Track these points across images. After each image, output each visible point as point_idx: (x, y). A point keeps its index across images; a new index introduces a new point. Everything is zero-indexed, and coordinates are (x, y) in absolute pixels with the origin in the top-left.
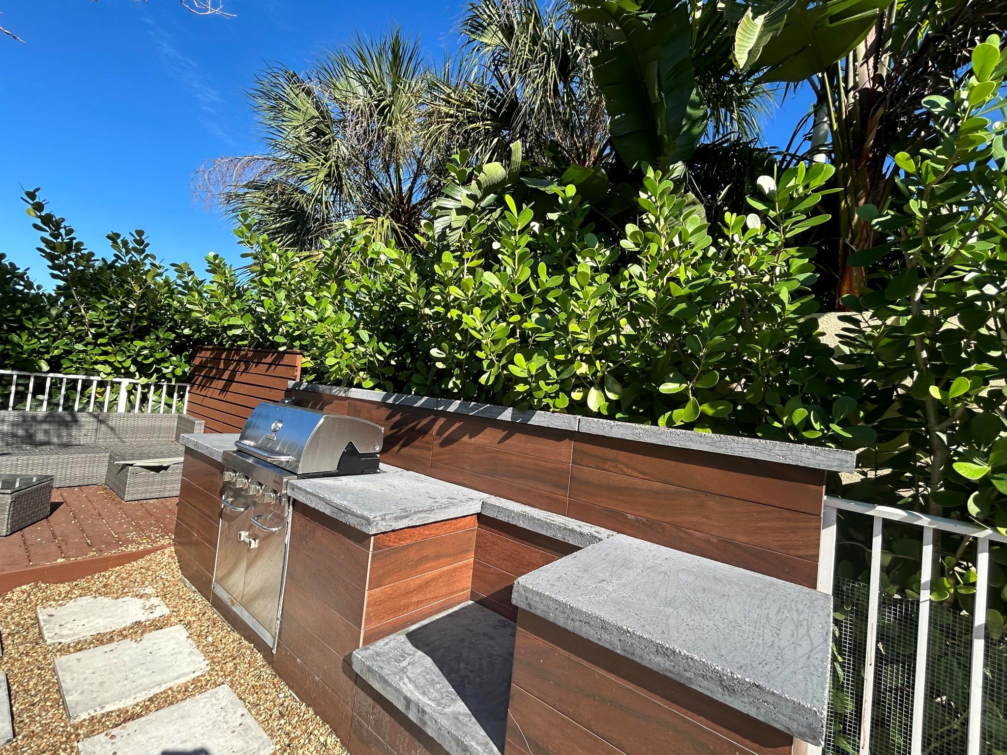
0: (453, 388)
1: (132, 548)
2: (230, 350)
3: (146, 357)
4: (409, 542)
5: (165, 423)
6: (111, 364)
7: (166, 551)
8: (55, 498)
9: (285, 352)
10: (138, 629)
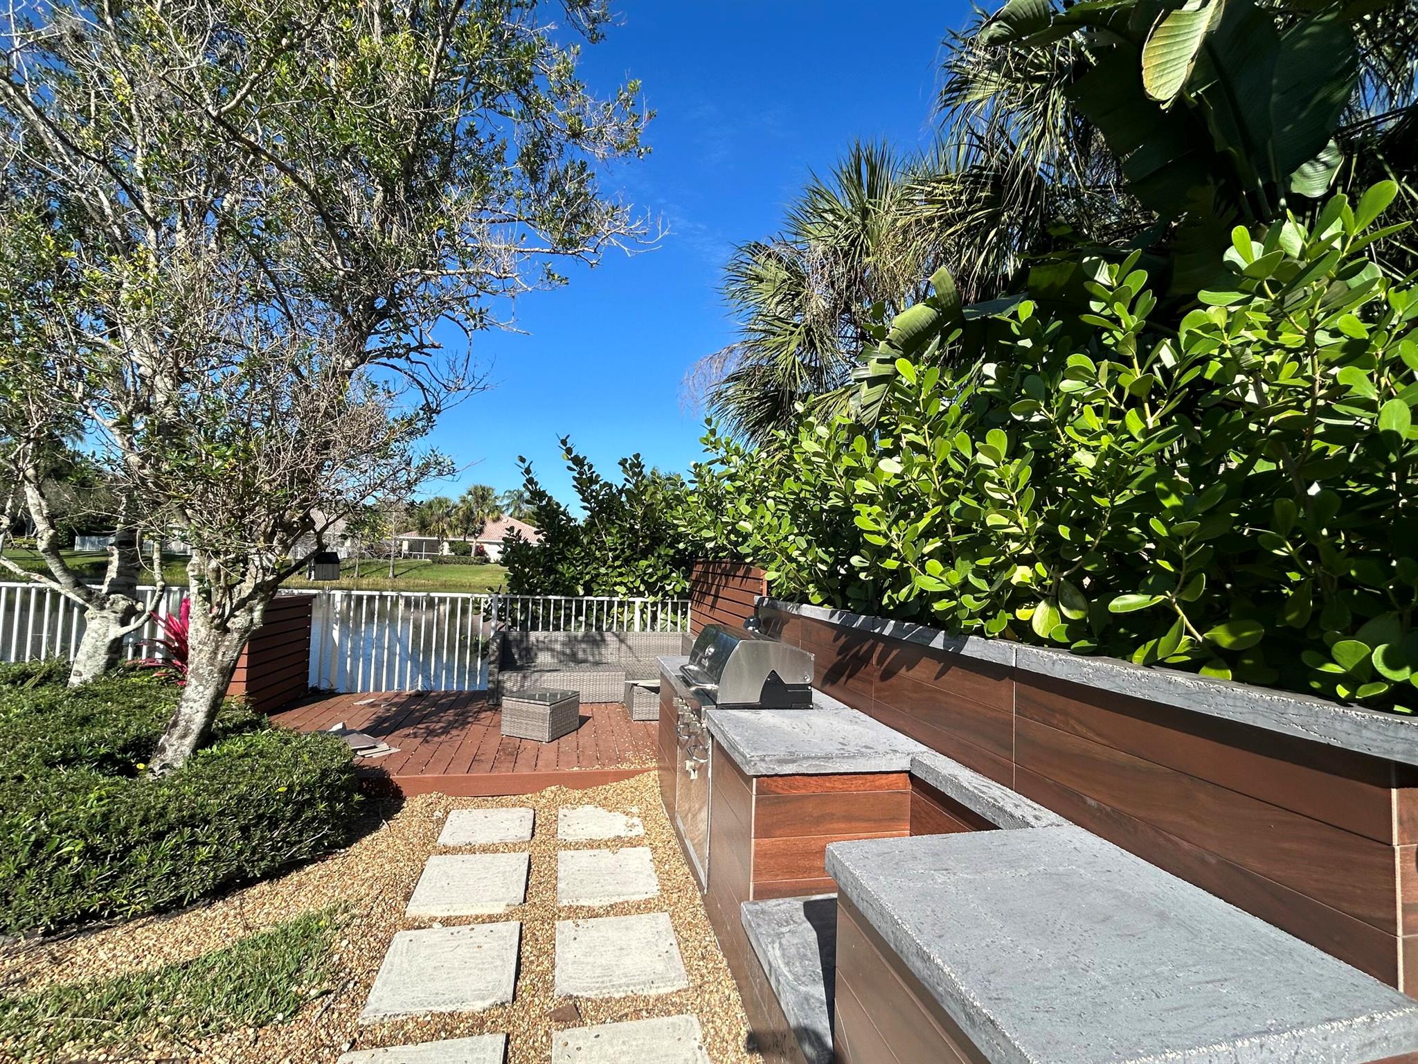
0: (888, 605)
1: (625, 767)
2: (714, 562)
3: (651, 576)
4: (803, 792)
5: (671, 642)
6: (625, 585)
7: (652, 773)
8: (583, 711)
9: (752, 563)
10: (618, 843)
